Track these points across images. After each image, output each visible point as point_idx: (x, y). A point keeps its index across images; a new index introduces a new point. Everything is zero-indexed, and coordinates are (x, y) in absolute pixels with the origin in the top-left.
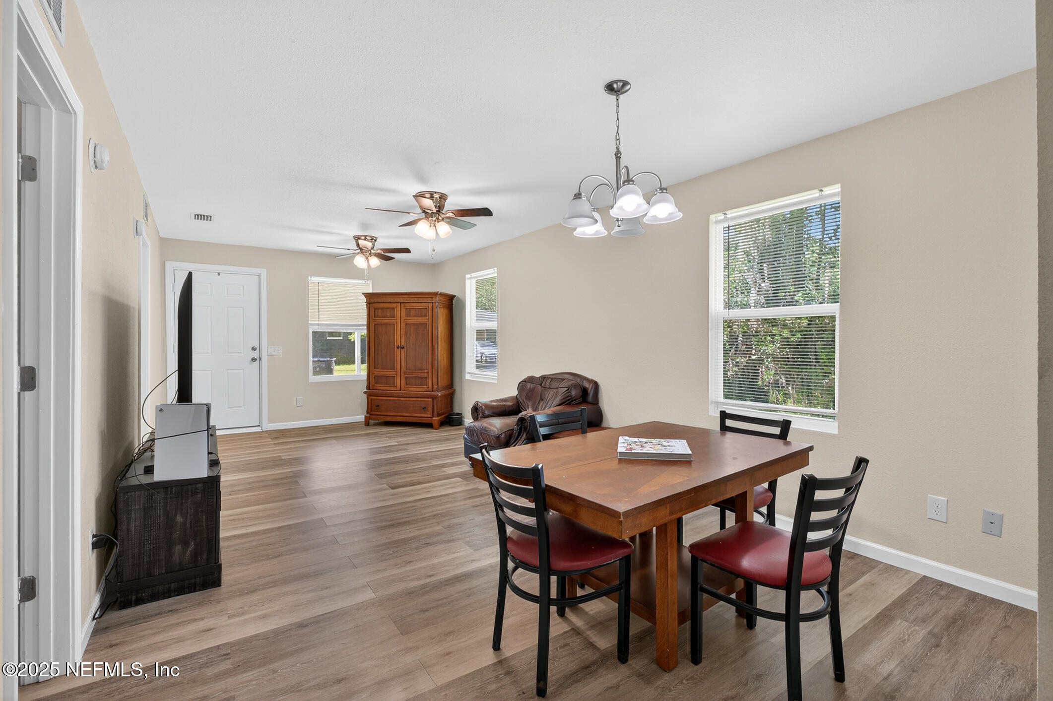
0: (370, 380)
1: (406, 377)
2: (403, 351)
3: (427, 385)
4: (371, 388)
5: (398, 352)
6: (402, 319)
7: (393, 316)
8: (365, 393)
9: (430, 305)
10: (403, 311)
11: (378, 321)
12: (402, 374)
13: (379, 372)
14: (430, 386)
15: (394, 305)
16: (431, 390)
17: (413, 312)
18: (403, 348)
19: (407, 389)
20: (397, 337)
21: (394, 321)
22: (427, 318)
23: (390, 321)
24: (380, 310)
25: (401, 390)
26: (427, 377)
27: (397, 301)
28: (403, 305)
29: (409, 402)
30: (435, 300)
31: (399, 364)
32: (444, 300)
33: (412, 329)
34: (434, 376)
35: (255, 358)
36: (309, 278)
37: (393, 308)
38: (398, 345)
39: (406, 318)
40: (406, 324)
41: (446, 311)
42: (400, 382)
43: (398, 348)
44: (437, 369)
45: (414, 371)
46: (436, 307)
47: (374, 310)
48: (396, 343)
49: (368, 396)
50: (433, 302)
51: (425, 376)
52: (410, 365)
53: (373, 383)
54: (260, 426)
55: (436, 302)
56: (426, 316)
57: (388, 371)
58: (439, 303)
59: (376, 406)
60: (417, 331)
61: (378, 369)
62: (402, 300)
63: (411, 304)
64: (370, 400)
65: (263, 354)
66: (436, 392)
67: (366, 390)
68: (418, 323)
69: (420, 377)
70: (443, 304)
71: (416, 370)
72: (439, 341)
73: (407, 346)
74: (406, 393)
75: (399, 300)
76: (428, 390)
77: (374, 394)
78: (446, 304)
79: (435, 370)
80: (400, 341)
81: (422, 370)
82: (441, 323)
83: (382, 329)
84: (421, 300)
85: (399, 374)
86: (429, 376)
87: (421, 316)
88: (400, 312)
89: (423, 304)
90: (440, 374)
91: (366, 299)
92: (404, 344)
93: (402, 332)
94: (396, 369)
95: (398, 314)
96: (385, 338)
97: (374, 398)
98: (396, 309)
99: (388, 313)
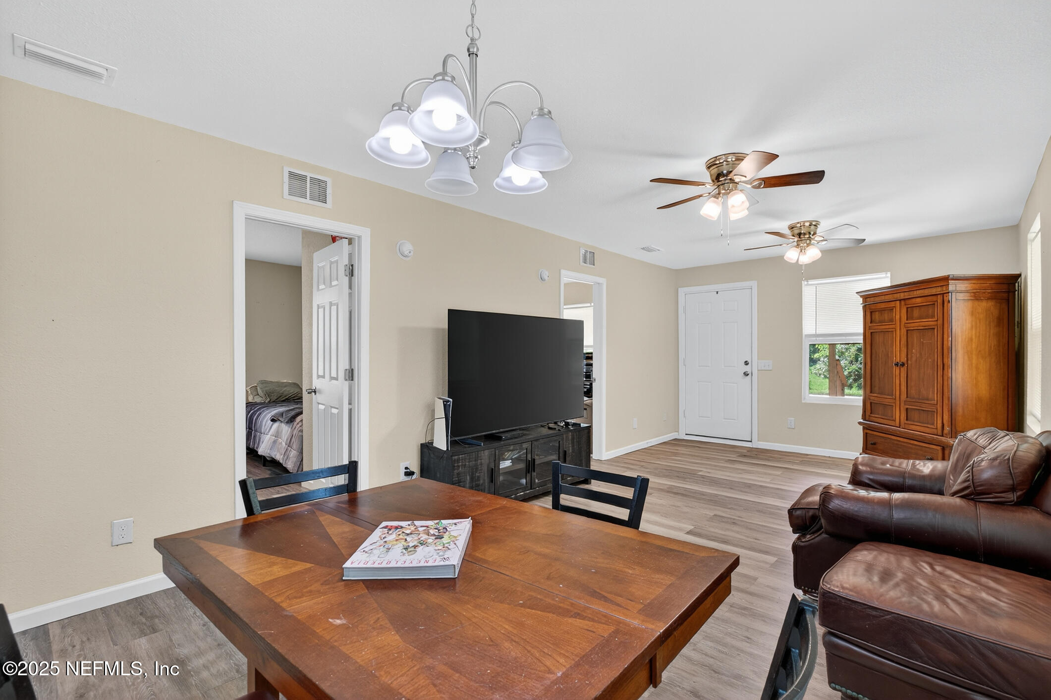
0: (865, 408)
1: (907, 409)
2: (904, 370)
3: (933, 424)
4: (867, 419)
5: (896, 370)
6: (903, 323)
7: (891, 320)
8: (860, 423)
9: (940, 299)
10: (904, 311)
11: (876, 327)
12: (902, 404)
13: (875, 397)
14: (939, 425)
15: (892, 305)
16: (940, 432)
17: (916, 313)
18: (903, 365)
19: (907, 427)
20: (896, 350)
21: (891, 326)
22: (935, 319)
23: (887, 327)
24: (877, 313)
25: (900, 426)
26: (934, 412)
27: (897, 298)
28: (903, 302)
29: (911, 446)
30: (946, 290)
31: (898, 388)
32: (977, 286)
33: (915, 337)
34: (944, 411)
35: (747, 372)
36: (804, 283)
37: (892, 308)
38: (896, 361)
39: (907, 322)
40: (907, 330)
41: (985, 305)
42: (899, 415)
43: (897, 365)
44: (950, 399)
45: (917, 400)
46: (949, 301)
47: (871, 312)
48: (894, 358)
49: (864, 428)
50: (943, 294)
51: (932, 410)
52: (913, 392)
53: (868, 413)
54: (751, 441)
55: (949, 293)
56: (933, 316)
57: (886, 397)
58: (958, 294)
59: (872, 444)
60: (922, 340)
61: (874, 393)
62: (902, 296)
63: (914, 300)
64: (865, 434)
65: (754, 368)
66: (946, 439)
67: (862, 421)
68: (922, 328)
69: (925, 410)
70: (972, 294)
71: (919, 399)
72: (956, 355)
73: (909, 362)
74: (905, 433)
75: (899, 296)
76: (936, 433)
77: (869, 427)
78: (984, 293)
79: (946, 401)
80: (899, 355)
81: (928, 400)
82: (967, 325)
83: (879, 339)
84: (927, 292)
85: (898, 403)
86: (937, 411)
87: (927, 317)
88: (900, 314)
89: (930, 298)
90: (960, 411)
91: (862, 299)
92: (904, 360)
93: (902, 343)
94: (894, 396)
95: (898, 317)
96: (883, 351)
97: (868, 431)
98: (894, 310)
99: (886, 316)
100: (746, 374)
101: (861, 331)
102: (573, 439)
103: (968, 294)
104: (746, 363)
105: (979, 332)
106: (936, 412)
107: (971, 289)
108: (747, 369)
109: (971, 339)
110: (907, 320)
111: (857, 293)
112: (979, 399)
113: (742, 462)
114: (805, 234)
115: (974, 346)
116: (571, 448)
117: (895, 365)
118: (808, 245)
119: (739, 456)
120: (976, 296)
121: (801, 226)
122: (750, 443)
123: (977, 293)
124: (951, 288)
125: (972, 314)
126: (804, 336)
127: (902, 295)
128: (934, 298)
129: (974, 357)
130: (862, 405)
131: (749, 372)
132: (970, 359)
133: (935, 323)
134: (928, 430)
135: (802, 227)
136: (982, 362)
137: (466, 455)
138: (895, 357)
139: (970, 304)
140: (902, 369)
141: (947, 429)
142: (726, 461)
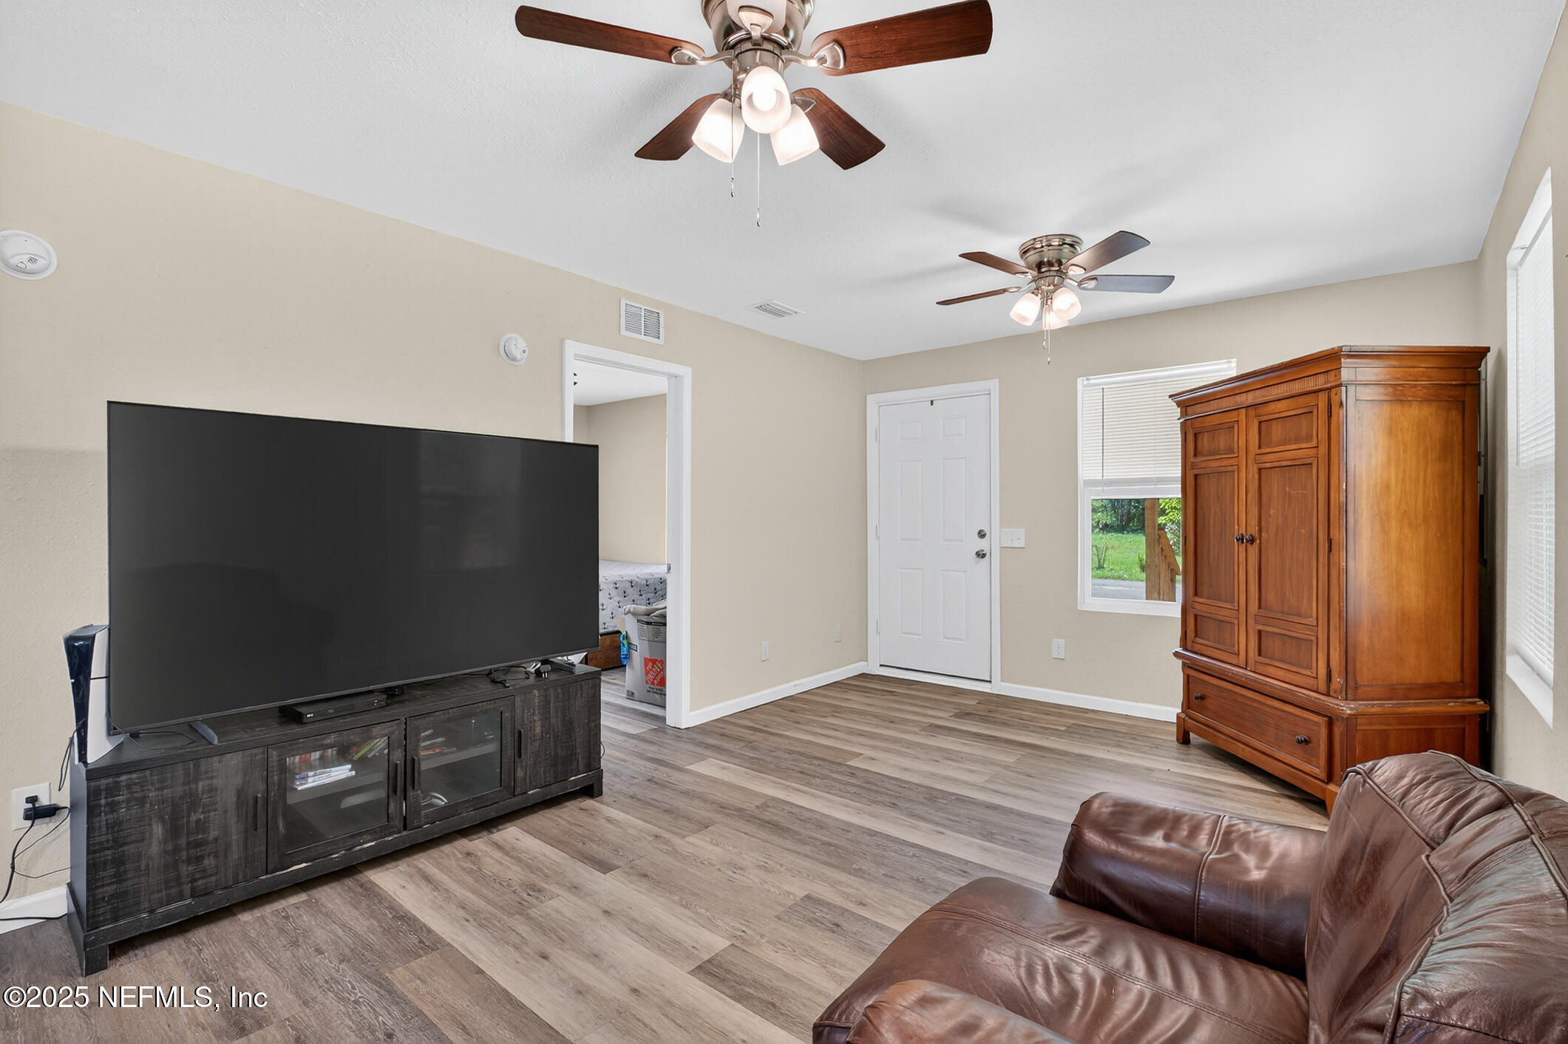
0: (1186, 626)
1: (1260, 632)
2: (1253, 550)
5: (1239, 549)
6: (1251, 456)
7: (1231, 450)
8: (1177, 654)
9: (1322, 398)
10: (1254, 429)
11: (1202, 464)
12: (1251, 621)
13: (1202, 604)
14: (1322, 672)
15: (1232, 417)
16: (1322, 686)
17: (1277, 431)
18: (1252, 541)
19: (1260, 669)
20: (1240, 509)
22: (1314, 443)
23: (1224, 463)
24: (1206, 435)
25: (1246, 666)
26: (1311, 641)
27: (1241, 404)
28: (1252, 412)
29: (1267, 709)
30: (1336, 380)
31: (1243, 587)
32: (1400, 372)
33: (1275, 485)
34: (1331, 642)
35: (983, 551)
36: (1081, 382)
37: (1230, 425)
38: (1240, 533)
39: (1259, 451)
40: (1260, 470)
41: (1417, 411)
42: (1245, 642)
43: (1241, 539)
44: (1343, 618)
45: (1279, 616)
46: (1341, 403)
47: (1196, 435)
48: (1236, 527)
49: (1184, 665)
50: (1330, 389)
51: (1306, 637)
52: (1270, 597)
53: (1191, 634)
54: (990, 682)
55: (1340, 385)
56: (1309, 438)
57: (1221, 604)
58: (1359, 388)
59: (1197, 698)
60: (1287, 489)
61: (1201, 597)
62: (1250, 398)
63: (1272, 407)
64: (1186, 676)
65: (993, 545)
66: (1337, 702)
67: (1180, 650)
68: (1288, 463)
69: (1294, 637)
70: (1390, 389)
71: (1282, 613)
72: (1356, 521)
73: (1263, 534)
74: (1255, 680)
75: (1245, 400)
76: (1315, 688)
77: (1193, 664)
78: (1415, 386)
79: (1334, 620)
80: (1244, 521)
81: (1299, 615)
82: (1379, 458)
83: (1209, 487)
84: (1297, 387)
85: (1243, 618)
86: (1317, 638)
87: (1298, 439)
88: (1247, 436)
89: (1302, 400)
90: (1363, 638)
91: (1179, 409)
92: (1253, 530)
93: (1250, 496)
94: (1236, 604)
95: (1242, 443)
96: (1215, 512)
97: (1192, 673)
98: (1236, 428)
99: (1222, 442)
100: (981, 555)
101: (1179, 474)
102: (546, 704)
103: (1381, 390)
104: (982, 535)
105: (1404, 472)
106: (1315, 642)
107: (1388, 377)
108: (982, 545)
109: (1387, 487)
110: (1259, 448)
111: (1170, 396)
112: (1404, 617)
113: (955, 729)
114: (1050, 264)
115: (1393, 499)
116: (538, 724)
117: (1238, 540)
118: (1057, 287)
119: (957, 716)
120: (1398, 394)
121: (1042, 247)
122: (987, 684)
123: (1399, 388)
124: (1346, 374)
125: (1390, 432)
126: (1081, 484)
127: (1251, 396)
128: (1310, 400)
129: (1394, 524)
130: (1180, 616)
131: (987, 551)
132: (1385, 531)
133: (1312, 452)
134: (1296, 679)
135: (1045, 249)
136: (1410, 536)
137: (148, 773)
138: (1238, 525)
139: (1386, 409)
140: (1250, 547)
141: (1337, 680)
142: (924, 729)
